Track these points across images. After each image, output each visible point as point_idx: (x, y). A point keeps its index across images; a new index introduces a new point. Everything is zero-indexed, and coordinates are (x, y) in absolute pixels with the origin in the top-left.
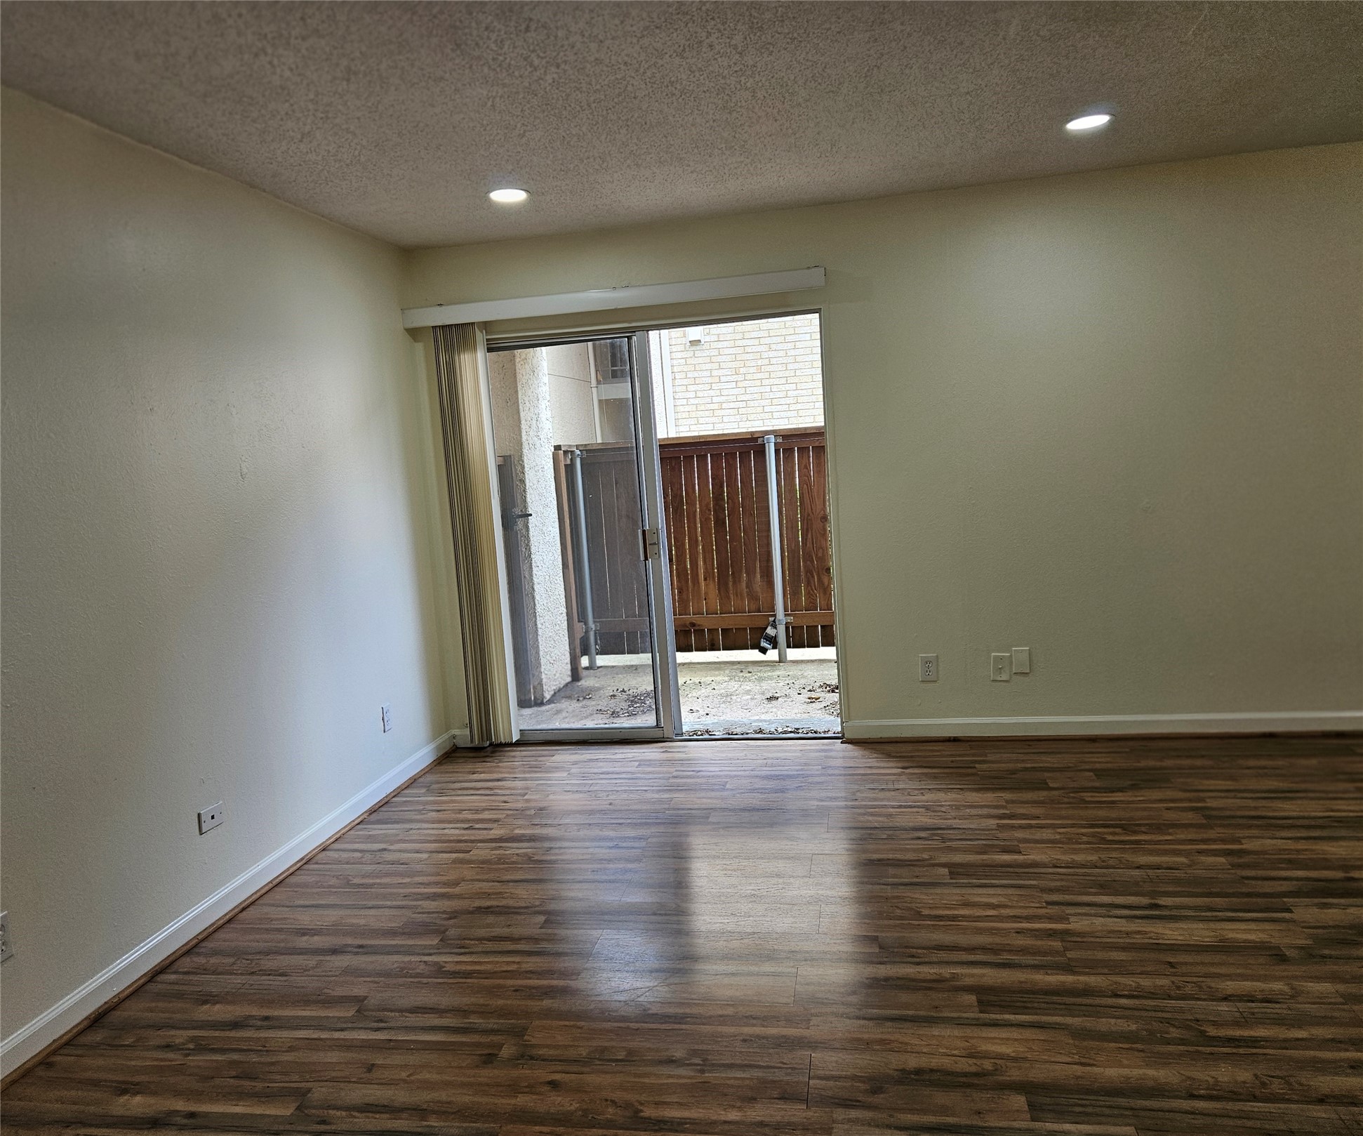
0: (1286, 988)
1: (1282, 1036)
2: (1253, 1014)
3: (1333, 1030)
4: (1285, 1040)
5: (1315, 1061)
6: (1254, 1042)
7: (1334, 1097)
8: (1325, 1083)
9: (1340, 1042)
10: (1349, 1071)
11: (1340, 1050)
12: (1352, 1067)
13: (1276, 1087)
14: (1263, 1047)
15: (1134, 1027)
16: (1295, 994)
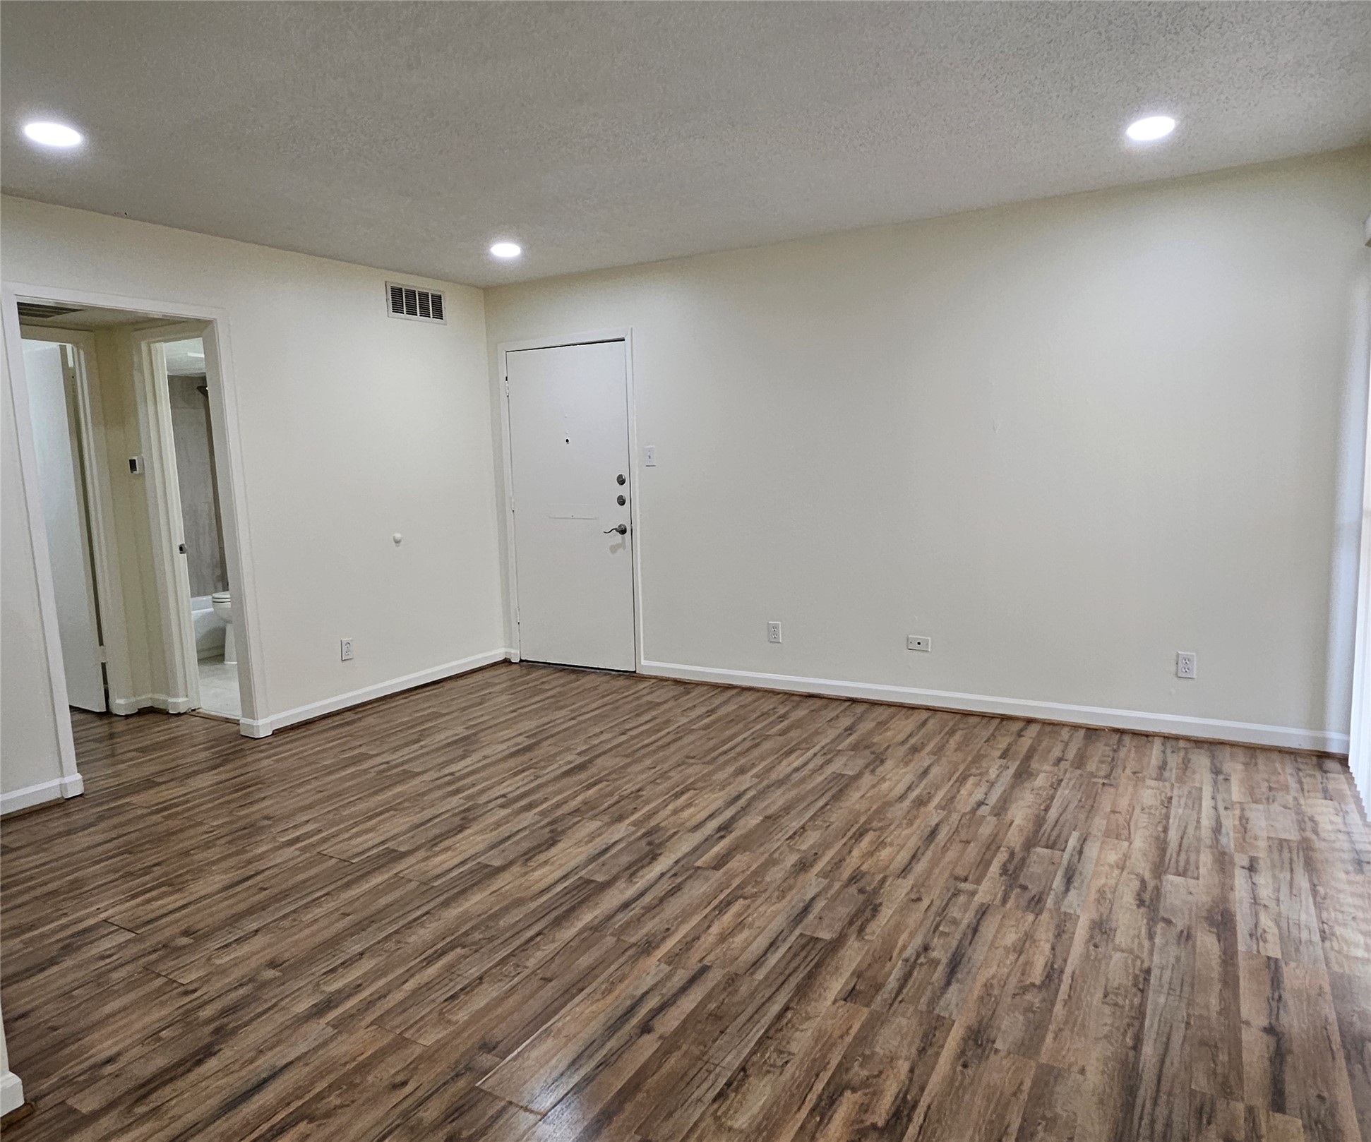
0: (454, 1018)
1: (417, 977)
2: (451, 980)
3: (391, 1005)
4: (412, 976)
5: (384, 974)
6: (430, 961)
7: (356, 961)
8: (367, 965)
9: (379, 998)
10: (360, 982)
11: (376, 991)
12: (360, 985)
13: (391, 945)
14: (421, 961)
15: (502, 923)
16: (442, 1019)
